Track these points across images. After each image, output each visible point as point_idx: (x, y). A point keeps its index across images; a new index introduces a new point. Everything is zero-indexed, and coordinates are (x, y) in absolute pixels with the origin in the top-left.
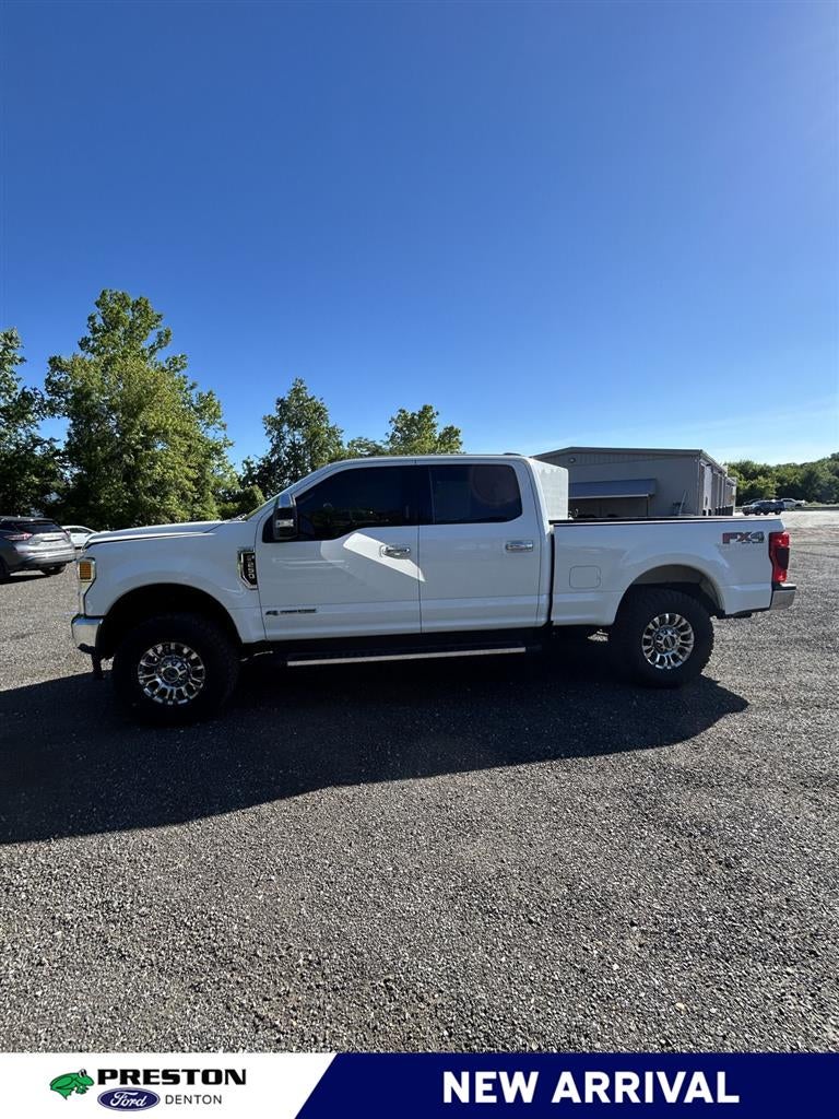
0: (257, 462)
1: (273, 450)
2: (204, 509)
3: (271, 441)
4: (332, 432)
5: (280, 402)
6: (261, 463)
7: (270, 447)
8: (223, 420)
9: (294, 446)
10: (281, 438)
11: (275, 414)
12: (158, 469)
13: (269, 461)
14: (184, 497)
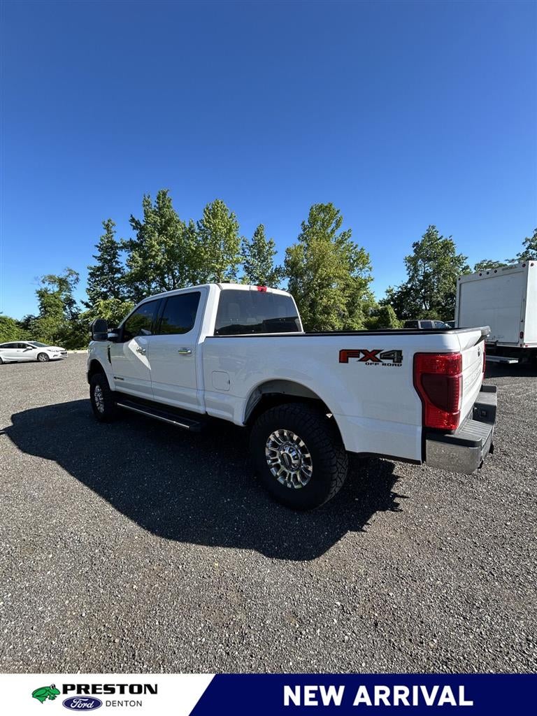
0: (396, 290)
1: (410, 279)
2: (353, 321)
3: (409, 274)
4: (458, 261)
5: (416, 244)
6: (400, 289)
7: (407, 278)
8: (370, 265)
9: (426, 275)
10: (416, 270)
11: (413, 254)
12: (325, 300)
13: (406, 288)
14: (339, 315)
